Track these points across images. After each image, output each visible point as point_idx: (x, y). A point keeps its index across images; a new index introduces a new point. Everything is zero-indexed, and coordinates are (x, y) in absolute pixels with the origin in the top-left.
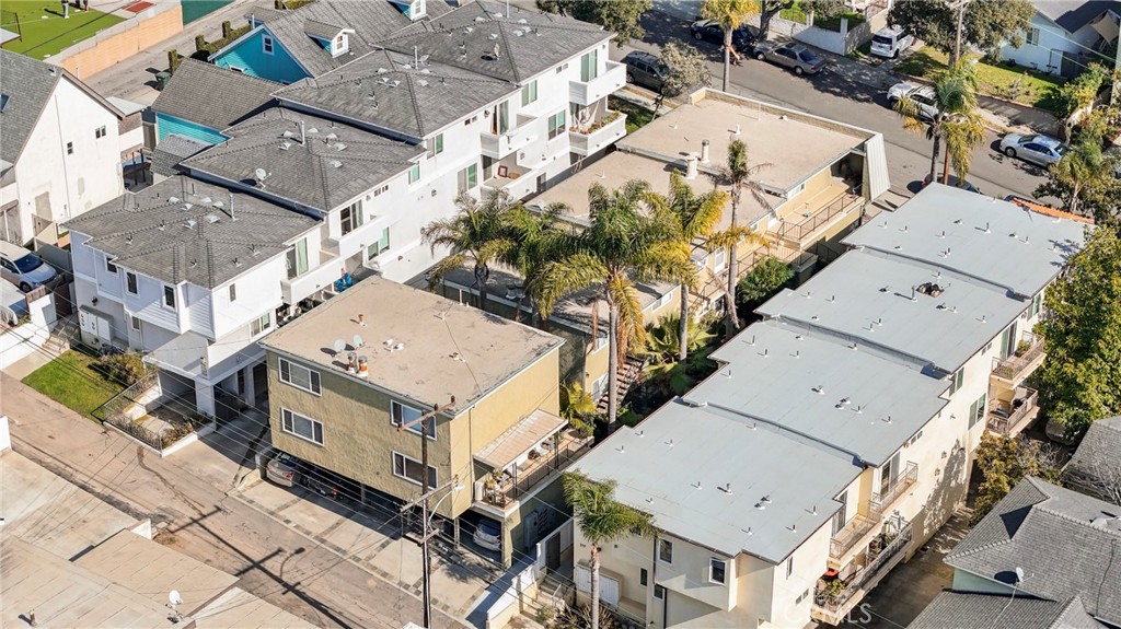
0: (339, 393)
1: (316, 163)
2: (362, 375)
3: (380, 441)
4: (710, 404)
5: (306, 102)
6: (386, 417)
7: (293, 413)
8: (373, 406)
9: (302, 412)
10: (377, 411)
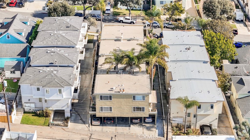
0: (117, 98)
1: (62, 55)
2: (124, 92)
3: (129, 105)
4: (178, 79)
5: (41, 45)
6: (131, 100)
7: (103, 107)
8: (128, 98)
9: (106, 106)
10: (128, 99)
